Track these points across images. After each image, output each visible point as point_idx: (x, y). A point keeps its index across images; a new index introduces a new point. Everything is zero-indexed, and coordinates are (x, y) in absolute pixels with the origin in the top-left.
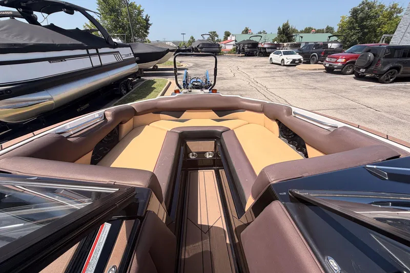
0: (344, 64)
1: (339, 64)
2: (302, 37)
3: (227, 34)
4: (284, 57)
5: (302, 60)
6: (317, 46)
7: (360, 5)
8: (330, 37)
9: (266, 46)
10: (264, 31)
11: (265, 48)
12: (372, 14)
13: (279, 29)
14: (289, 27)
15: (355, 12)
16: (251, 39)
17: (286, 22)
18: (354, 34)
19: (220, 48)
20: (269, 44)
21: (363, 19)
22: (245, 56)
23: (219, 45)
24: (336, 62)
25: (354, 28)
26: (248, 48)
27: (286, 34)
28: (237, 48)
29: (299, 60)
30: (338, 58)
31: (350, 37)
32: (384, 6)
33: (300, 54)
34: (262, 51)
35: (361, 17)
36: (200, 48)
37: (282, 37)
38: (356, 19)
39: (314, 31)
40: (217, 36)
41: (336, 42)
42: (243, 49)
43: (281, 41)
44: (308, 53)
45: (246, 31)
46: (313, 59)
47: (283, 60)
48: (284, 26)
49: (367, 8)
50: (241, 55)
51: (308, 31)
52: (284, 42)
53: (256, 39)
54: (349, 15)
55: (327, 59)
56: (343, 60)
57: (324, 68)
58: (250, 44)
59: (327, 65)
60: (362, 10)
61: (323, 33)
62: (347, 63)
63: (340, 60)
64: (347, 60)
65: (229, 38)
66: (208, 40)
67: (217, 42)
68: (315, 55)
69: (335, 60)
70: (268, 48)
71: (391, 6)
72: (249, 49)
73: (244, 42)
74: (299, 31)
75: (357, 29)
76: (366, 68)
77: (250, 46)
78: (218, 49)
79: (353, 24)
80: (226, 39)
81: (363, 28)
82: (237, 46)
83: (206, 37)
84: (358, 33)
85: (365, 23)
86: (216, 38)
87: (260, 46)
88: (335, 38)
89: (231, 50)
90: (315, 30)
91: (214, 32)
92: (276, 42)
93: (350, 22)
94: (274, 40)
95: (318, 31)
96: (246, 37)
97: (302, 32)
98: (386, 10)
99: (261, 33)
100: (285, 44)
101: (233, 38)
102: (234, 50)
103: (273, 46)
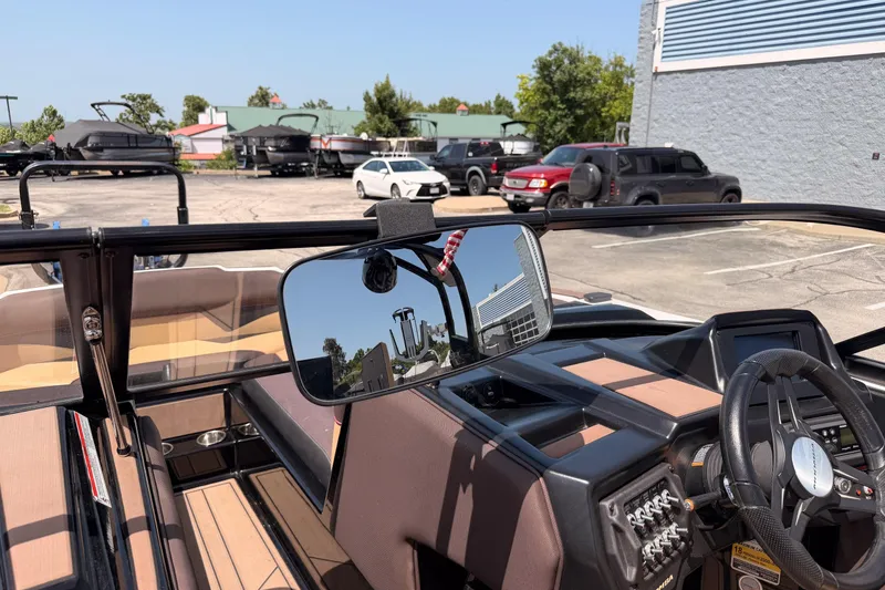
0: (549, 193)
1: (537, 193)
2: (435, 124)
3: (196, 106)
4: (398, 177)
5: (447, 184)
6: (476, 147)
7: (551, 53)
8: (504, 125)
9: (335, 146)
11: (335, 153)
12: (581, 75)
13: (367, 98)
14: (392, 95)
15: (544, 67)
16: (284, 122)
17: (383, 82)
18: (556, 120)
19: (174, 149)
20: (344, 140)
21: (566, 86)
22: (273, 175)
23: (169, 140)
24: (527, 188)
25: (554, 106)
26: (279, 149)
27: (389, 113)
28: (238, 149)
29: (439, 185)
30: (529, 179)
31: (551, 127)
32: (599, 60)
33: (437, 169)
34: (327, 160)
35: (560, 81)
36: (89, 149)
37: (381, 122)
38: (551, 83)
39: (462, 107)
40: (158, 111)
41: (521, 137)
42: (262, 153)
43: (379, 132)
44: (459, 166)
45: (263, 99)
46: (475, 183)
47: (394, 186)
48: (379, 91)
49: (566, 62)
50: (255, 172)
51: (449, 106)
52: (389, 134)
53: (302, 125)
54: (534, 73)
55: (507, 182)
56: (543, 183)
57: (506, 204)
58: (282, 137)
59: (511, 197)
61: (490, 113)
62: (554, 190)
63: (535, 183)
64: (550, 182)
65: (203, 118)
66: (121, 121)
67: (159, 130)
68: (475, 173)
69: (526, 182)
70: (344, 152)
71: (613, 60)
72: (282, 155)
73: (262, 134)
74: (425, 106)
75: (560, 109)
76: (594, 200)
77: (283, 144)
78: (164, 153)
79: (549, 96)
80: (191, 119)
81: (572, 105)
82: (239, 143)
83: (113, 113)
84: (565, 116)
85: (572, 95)
86: (154, 118)
87: (316, 145)
88: (518, 129)
89: (219, 159)
90: (466, 104)
91: (144, 98)
92: (364, 136)
94: (359, 129)
95: (475, 110)
96: (266, 118)
97: (433, 109)
98: (606, 69)
99: (313, 106)
100: (394, 142)
101: (220, 119)
102: (231, 158)
103: (358, 147)
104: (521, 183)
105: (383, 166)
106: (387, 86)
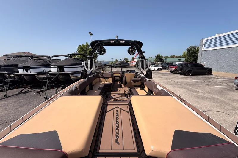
1: (173, 70)
2: (166, 60)
7: (190, 48)
8: (179, 60)
10: (151, 57)
13: (156, 56)
14: (160, 56)
15: (188, 50)
17: (158, 54)
18: (190, 58)
21: (193, 53)
23: (129, 63)
25: (190, 56)
27: (159, 58)
29: (161, 69)
33: (161, 66)
36: (120, 64)
37: (157, 60)
38: (190, 52)
40: (128, 60)
44: (165, 66)
47: (154, 69)
51: (173, 57)
54: (186, 51)
55: (169, 68)
56: (174, 68)
60: (191, 49)
61: (181, 57)
62: (176, 69)
63: (173, 68)
65: (134, 60)
66: (124, 61)
68: (167, 67)
76: (181, 71)
78: (128, 65)
80: (133, 60)
83: (123, 60)
90: (176, 56)
91: (126, 58)
92: (154, 62)
93: (187, 54)
94: (154, 61)
97: (170, 57)
99: (150, 58)
100: (159, 63)
101: (136, 60)
103: (153, 64)
104: (171, 68)
105: (153, 66)
106: (159, 54)
